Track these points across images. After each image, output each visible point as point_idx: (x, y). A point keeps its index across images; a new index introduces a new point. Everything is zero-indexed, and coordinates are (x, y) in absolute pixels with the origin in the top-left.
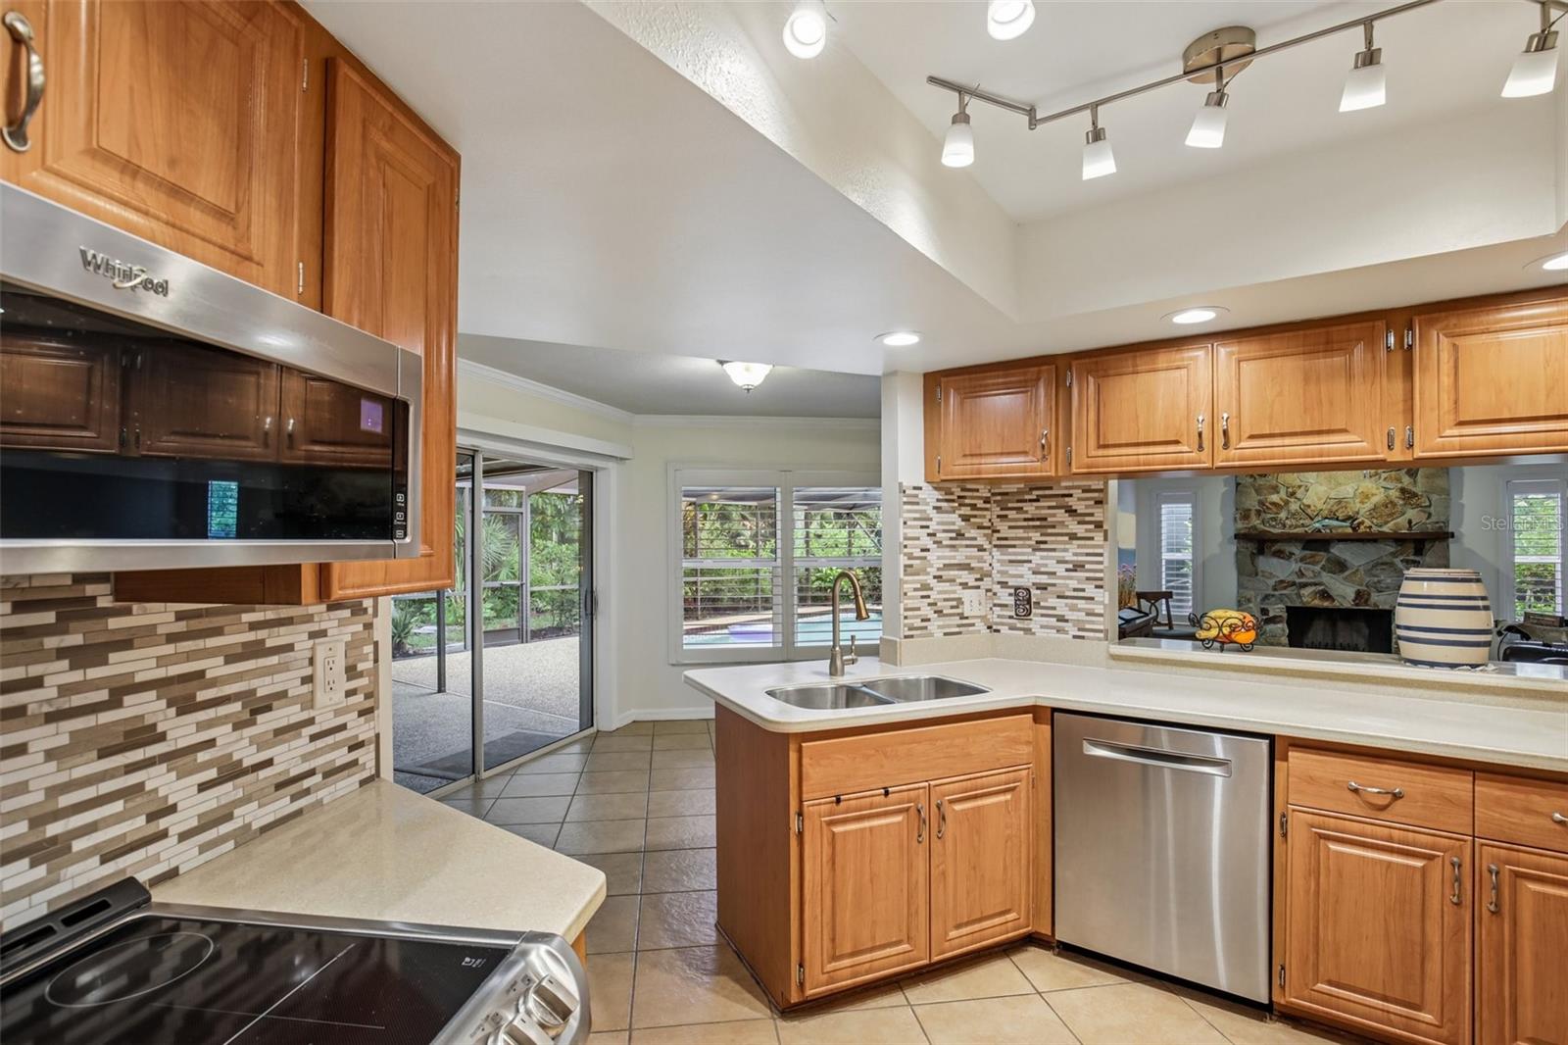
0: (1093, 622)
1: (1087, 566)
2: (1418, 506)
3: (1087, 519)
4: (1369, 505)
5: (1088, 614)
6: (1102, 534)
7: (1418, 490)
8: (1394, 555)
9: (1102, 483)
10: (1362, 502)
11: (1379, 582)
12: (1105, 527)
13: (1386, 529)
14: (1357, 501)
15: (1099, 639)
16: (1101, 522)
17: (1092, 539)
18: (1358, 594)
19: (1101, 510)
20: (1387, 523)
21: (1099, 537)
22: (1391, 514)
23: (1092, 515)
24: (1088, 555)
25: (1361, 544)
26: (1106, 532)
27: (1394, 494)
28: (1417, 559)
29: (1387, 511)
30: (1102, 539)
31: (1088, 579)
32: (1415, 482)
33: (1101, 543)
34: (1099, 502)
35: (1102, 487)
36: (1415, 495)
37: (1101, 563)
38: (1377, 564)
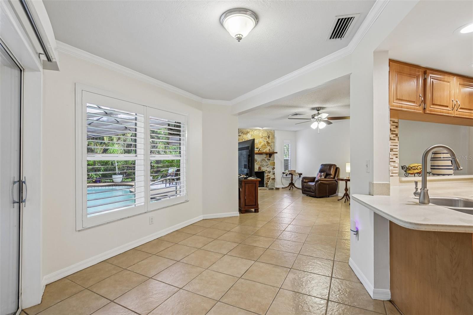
0: (395, 170)
1: (394, 150)
2: (270, 146)
3: (394, 132)
4: (261, 145)
5: (394, 167)
6: (397, 138)
7: (270, 142)
8: (265, 158)
9: (397, 120)
10: (260, 144)
11: (263, 164)
12: (398, 136)
13: (264, 151)
14: (259, 144)
15: (397, 176)
16: (397, 134)
17: (395, 140)
18: (259, 168)
19: (397, 130)
20: (264, 150)
21: (396, 139)
22: (265, 148)
23: (395, 131)
24: (394, 146)
25: (259, 155)
26: (398, 137)
27: (266, 142)
28: (269, 158)
29: (264, 147)
30: (397, 140)
31: (394, 154)
32: (269, 140)
33: (397, 141)
34: (397, 127)
35: (397, 121)
36: (269, 143)
37: (397, 149)
38: (263, 160)
